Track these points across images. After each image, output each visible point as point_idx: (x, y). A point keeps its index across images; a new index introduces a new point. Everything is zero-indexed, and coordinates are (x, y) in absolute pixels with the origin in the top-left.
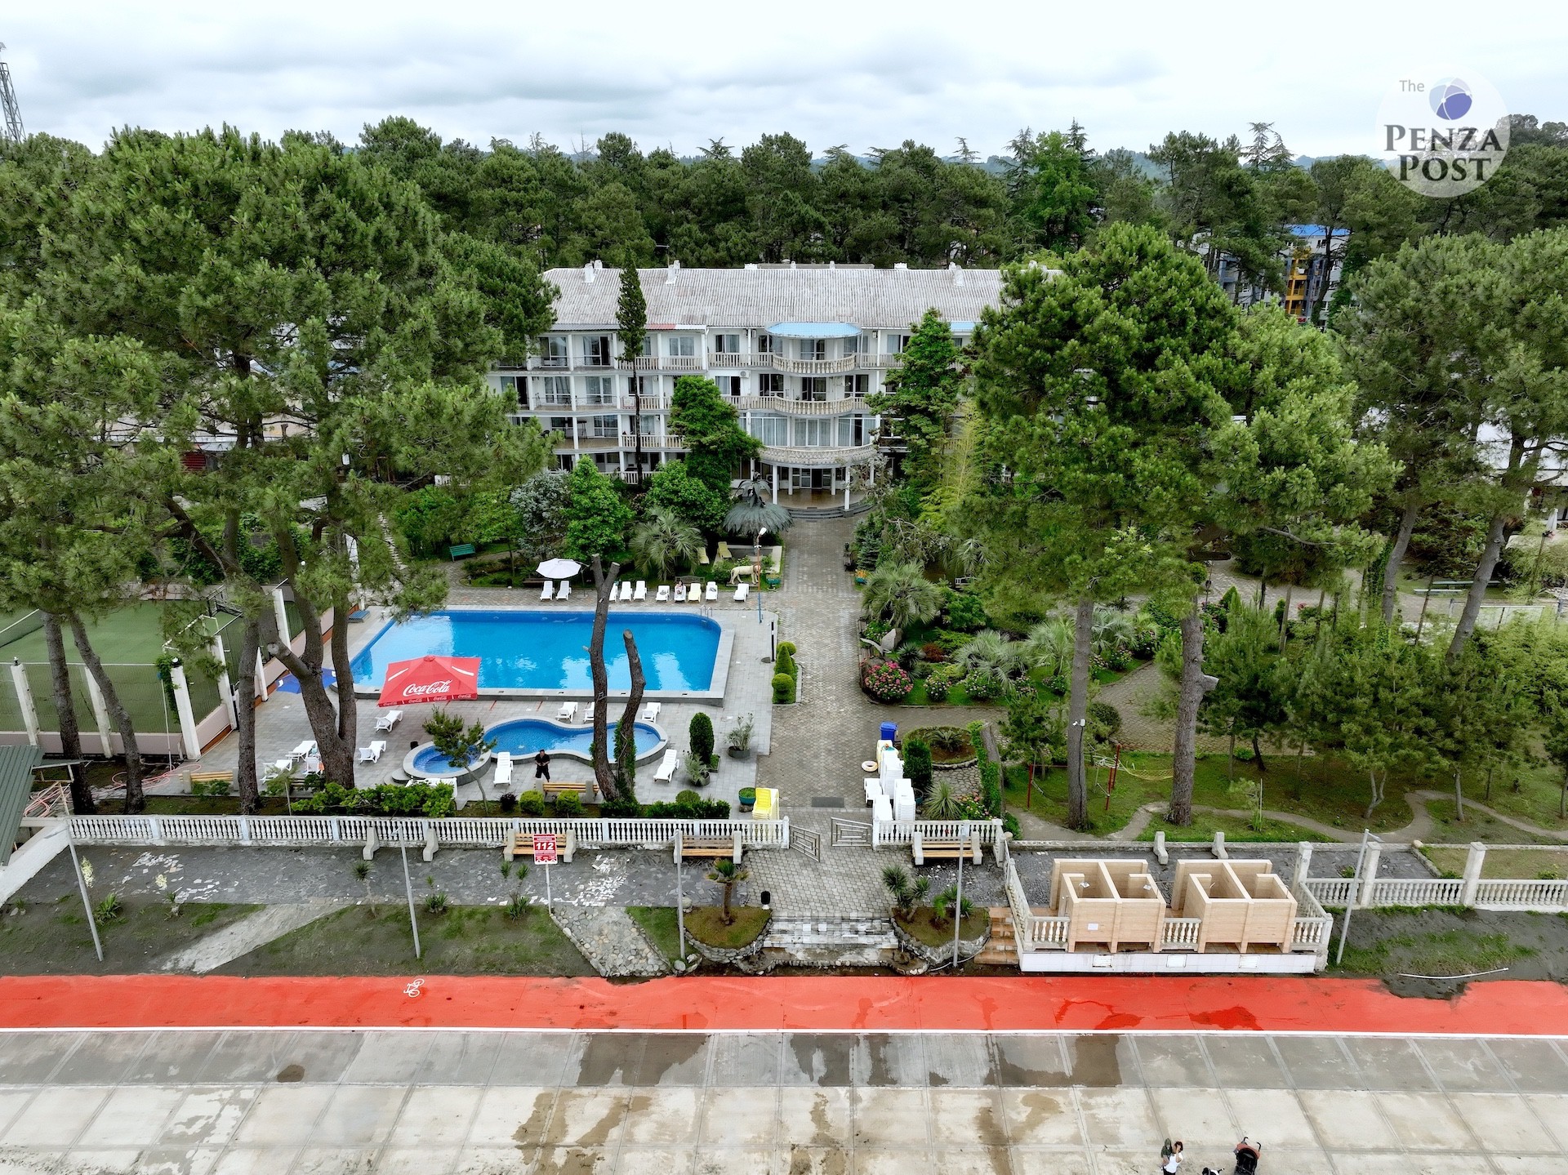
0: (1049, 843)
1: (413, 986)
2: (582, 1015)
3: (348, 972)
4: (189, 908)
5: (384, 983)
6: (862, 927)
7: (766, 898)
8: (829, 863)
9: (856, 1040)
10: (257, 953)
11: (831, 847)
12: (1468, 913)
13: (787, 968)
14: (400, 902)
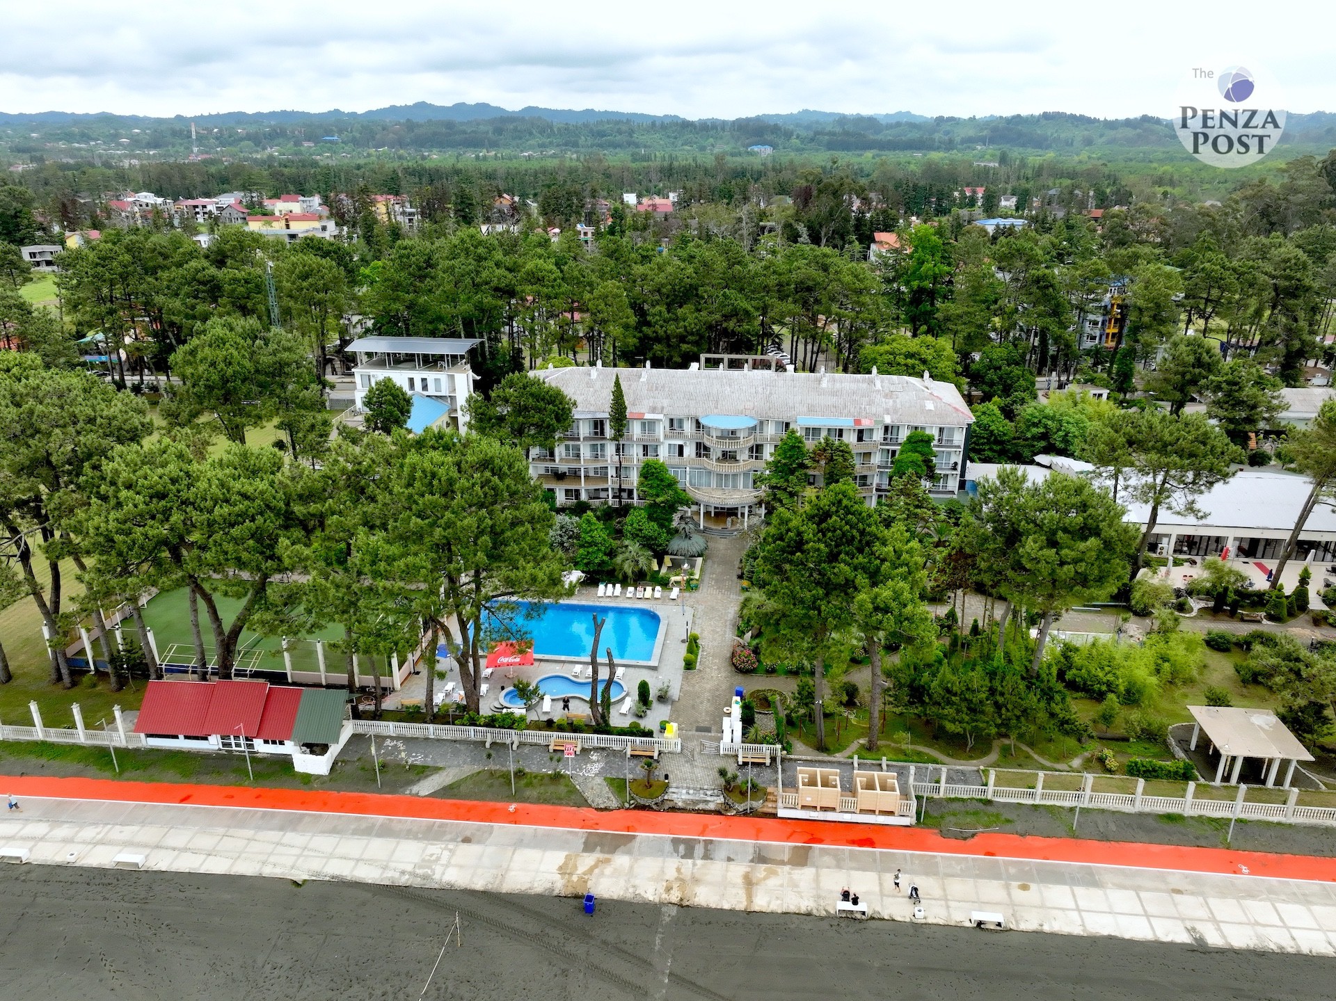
0: (804, 757)
1: (512, 807)
2: (584, 824)
3: (483, 799)
4: (413, 767)
5: (499, 805)
6: (709, 793)
7: (667, 777)
8: (698, 763)
9: (699, 841)
10: (444, 789)
11: (700, 753)
12: (989, 802)
13: (673, 809)
14: (504, 769)
